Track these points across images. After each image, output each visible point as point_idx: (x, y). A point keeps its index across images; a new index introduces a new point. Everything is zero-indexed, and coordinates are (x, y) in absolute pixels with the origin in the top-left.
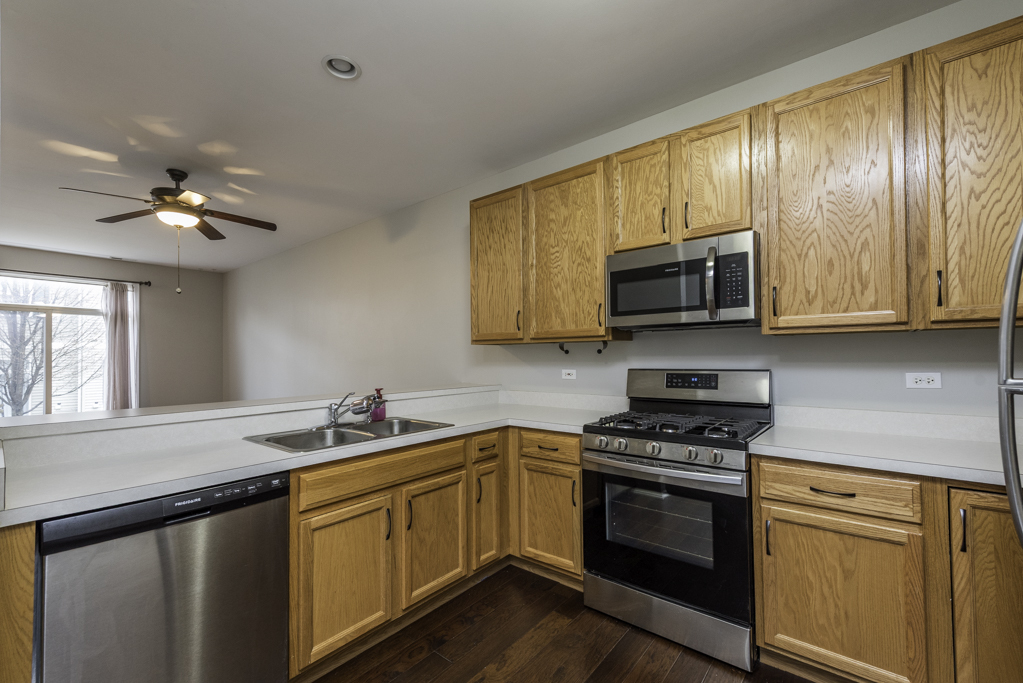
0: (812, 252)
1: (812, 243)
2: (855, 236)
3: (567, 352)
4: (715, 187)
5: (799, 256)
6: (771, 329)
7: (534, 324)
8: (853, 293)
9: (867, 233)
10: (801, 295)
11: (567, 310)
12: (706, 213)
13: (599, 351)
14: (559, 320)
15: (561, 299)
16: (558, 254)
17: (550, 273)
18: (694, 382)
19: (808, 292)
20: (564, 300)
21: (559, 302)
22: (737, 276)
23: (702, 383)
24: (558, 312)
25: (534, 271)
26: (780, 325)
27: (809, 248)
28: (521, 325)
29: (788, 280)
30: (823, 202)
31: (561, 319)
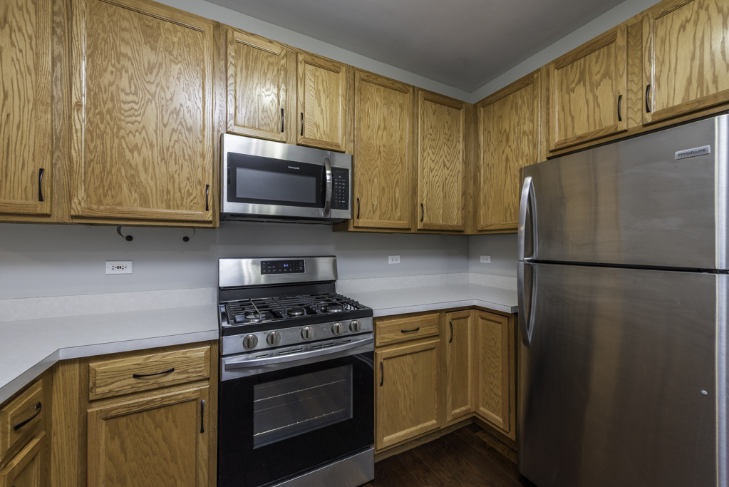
0: (376, 180)
1: (376, 174)
2: (394, 175)
3: (129, 238)
4: (322, 110)
5: (370, 180)
6: (354, 227)
7: (81, 193)
8: (392, 210)
9: (398, 176)
10: (370, 207)
11: (152, 184)
12: (316, 129)
13: (186, 239)
14: (135, 195)
15: (141, 168)
16: (136, 107)
17: (119, 128)
18: (286, 268)
19: (373, 205)
20: (146, 170)
21: (136, 170)
22: (342, 186)
23: (292, 268)
24: (134, 182)
25: (83, 114)
26: (360, 225)
27: (374, 177)
28: (46, 192)
29: (364, 195)
30: (382, 149)
31: (141, 195)
